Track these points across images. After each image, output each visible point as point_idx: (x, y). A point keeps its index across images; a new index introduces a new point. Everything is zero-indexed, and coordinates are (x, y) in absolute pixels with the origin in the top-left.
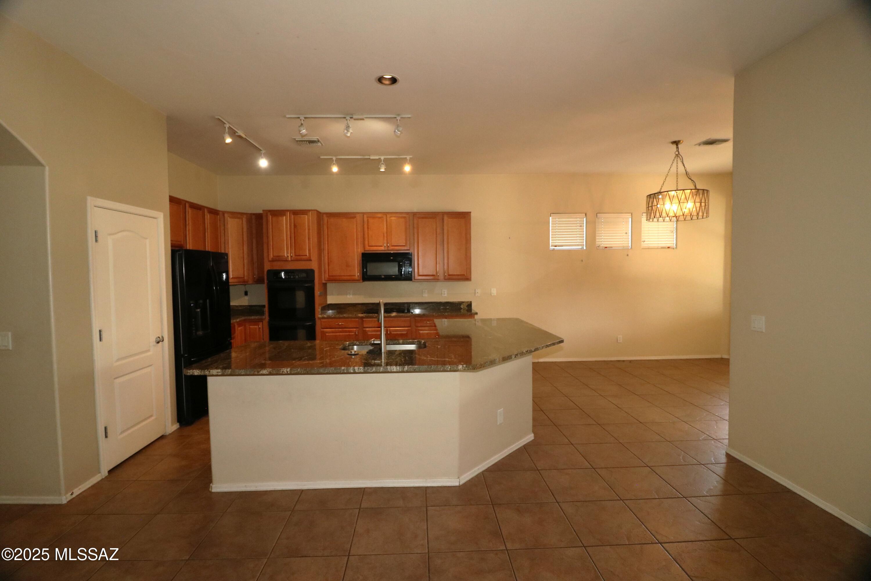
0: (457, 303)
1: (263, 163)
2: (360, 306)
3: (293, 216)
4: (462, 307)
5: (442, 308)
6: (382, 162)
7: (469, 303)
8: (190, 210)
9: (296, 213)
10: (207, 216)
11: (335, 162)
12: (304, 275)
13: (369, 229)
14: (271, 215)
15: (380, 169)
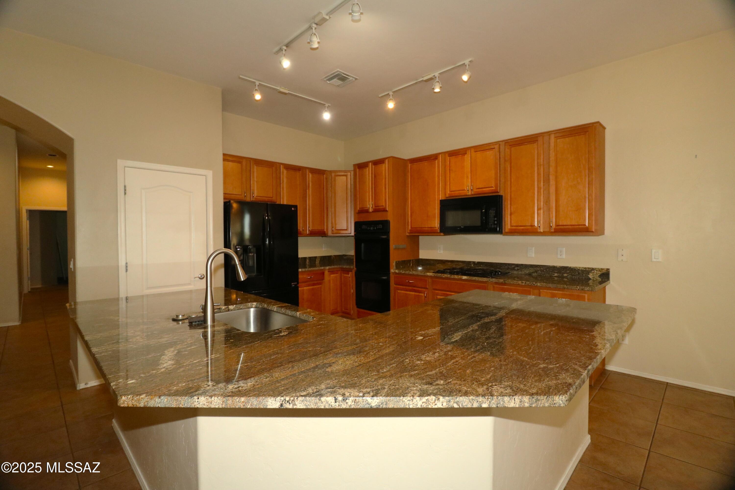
0: (582, 271)
1: (327, 116)
2: (449, 263)
3: (373, 166)
4: (591, 276)
5: (556, 275)
6: (437, 80)
7: (604, 271)
8: (285, 171)
9: (377, 163)
10: (309, 175)
11: (392, 97)
12: (380, 226)
13: (451, 171)
14: (359, 168)
15: (433, 89)
